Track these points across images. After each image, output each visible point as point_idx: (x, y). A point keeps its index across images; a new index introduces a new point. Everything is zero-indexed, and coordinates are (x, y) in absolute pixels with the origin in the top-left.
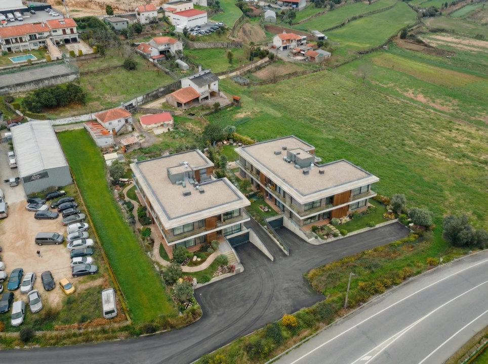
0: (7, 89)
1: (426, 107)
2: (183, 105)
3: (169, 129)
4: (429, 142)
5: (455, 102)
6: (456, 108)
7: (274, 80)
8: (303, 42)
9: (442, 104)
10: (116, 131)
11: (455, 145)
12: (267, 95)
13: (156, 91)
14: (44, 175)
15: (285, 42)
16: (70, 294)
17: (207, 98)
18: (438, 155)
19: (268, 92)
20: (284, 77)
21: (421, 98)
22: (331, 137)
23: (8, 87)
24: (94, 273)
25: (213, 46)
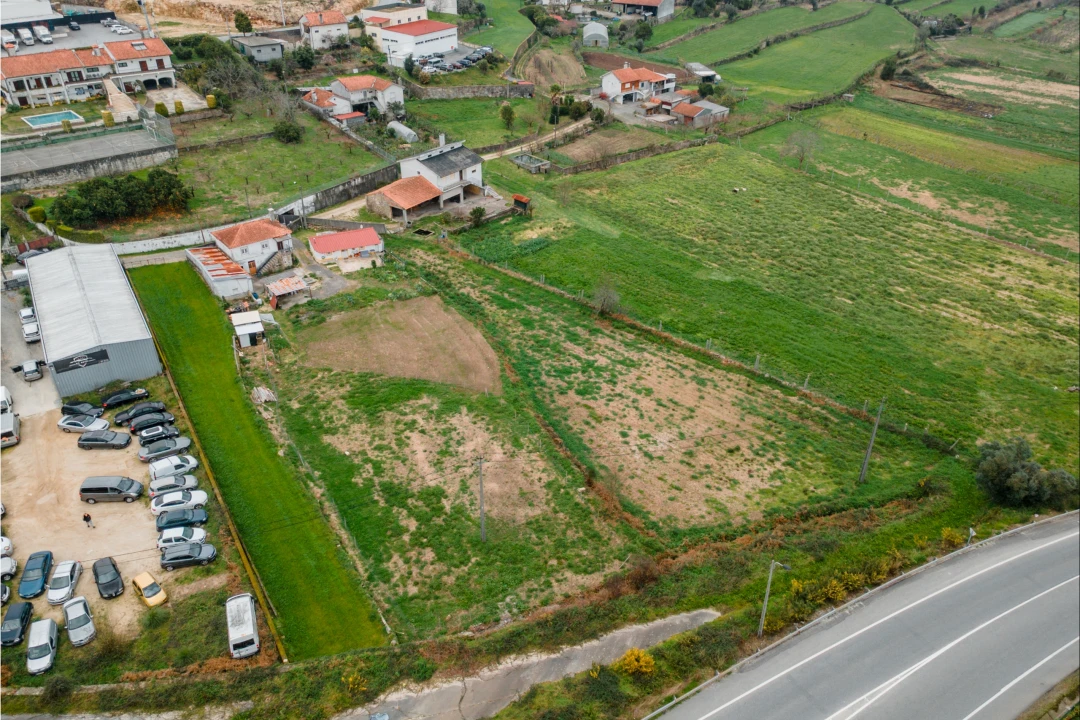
0: (17, 181)
1: (937, 217)
2: (405, 213)
3: (374, 263)
4: (946, 290)
5: (1001, 206)
6: (1004, 219)
7: (604, 162)
8: (666, 86)
9: (973, 212)
10: (258, 265)
11: (1002, 294)
12: (588, 193)
13: (344, 185)
14: (99, 356)
15: (628, 86)
16: (157, 606)
17: (456, 199)
18: (963, 314)
19: (590, 187)
20: (624, 157)
21: (927, 199)
22: (728, 279)
23: (20, 176)
24: (210, 561)
25: (469, 95)
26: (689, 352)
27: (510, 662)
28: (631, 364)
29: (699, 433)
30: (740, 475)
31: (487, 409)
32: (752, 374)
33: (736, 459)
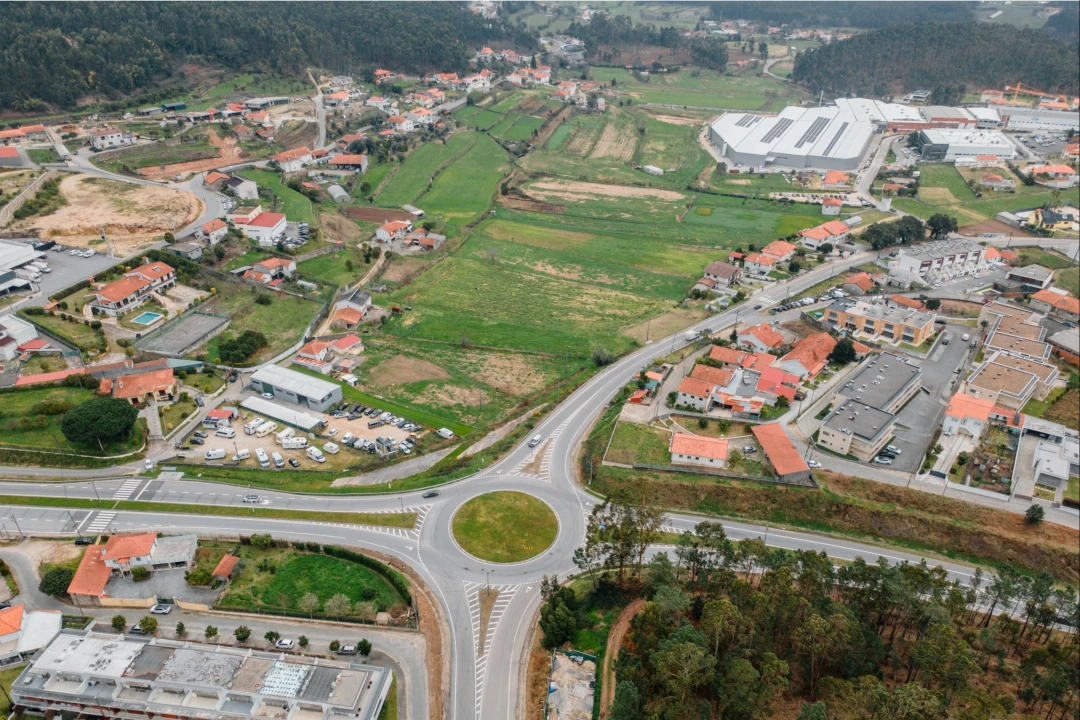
1: (557, 278)
2: (355, 325)
3: (364, 348)
4: (570, 309)
5: (579, 267)
6: (581, 274)
7: (408, 280)
8: (408, 228)
9: (569, 272)
10: (323, 359)
11: (588, 307)
12: (413, 298)
15: (391, 233)
17: (367, 314)
18: (579, 318)
19: (411, 295)
20: (415, 275)
21: (550, 270)
22: (495, 323)
25: (316, 255)
26: (501, 351)
27: (509, 423)
28: (484, 360)
29: (517, 372)
30: (534, 379)
31: (451, 382)
32: (522, 353)
33: (531, 377)
